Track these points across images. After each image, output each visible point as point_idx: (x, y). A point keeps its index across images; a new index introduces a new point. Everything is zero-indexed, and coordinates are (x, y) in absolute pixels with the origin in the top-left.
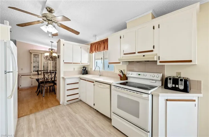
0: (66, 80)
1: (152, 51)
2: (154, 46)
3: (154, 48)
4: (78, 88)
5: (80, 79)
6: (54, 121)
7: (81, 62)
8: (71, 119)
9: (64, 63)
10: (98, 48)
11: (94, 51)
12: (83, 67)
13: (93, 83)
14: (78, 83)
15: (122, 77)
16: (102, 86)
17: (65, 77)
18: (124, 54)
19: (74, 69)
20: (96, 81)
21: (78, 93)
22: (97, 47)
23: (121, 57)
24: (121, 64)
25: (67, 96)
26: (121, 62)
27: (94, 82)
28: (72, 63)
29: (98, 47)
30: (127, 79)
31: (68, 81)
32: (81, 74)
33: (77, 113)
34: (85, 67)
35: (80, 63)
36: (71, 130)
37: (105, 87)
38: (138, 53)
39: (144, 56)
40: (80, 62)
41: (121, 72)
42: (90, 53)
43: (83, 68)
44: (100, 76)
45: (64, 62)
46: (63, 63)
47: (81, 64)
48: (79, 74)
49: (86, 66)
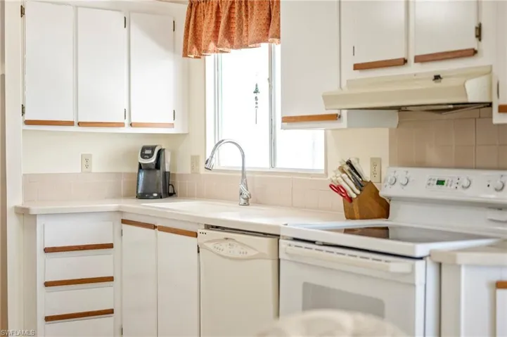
0: (40, 222)
1: (474, 52)
2: (480, 25)
3: (479, 36)
4: (111, 279)
5: (124, 222)
7: (128, 113)
9: (28, 123)
10: (235, 26)
11: (212, 46)
12: (144, 149)
13: (193, 239)
14: (110, 246)
15: (351, 199)
16: (236, 251)
17: (34, 209)
18: (358, 67)
19: (86, 160)
20: (208, 227)
21: (111, 312)
22: (229, 18)
23: (344, 84)
24: (343, 123)
25: (48, 319)
26: (344, 113)
27: (196, 235)
28: (71, 124)
29: (236, 16)
30: (386, 214)
31: (52, 232)
32: (127, 196)
34: (153, 148)
35: (121, 125)
37: (251, 253)
38: (418, 65)
39: (437, 78)
40: (121, 120)
41: (347, 168)
42: (186, 54)
43: (143, 156)
44: (246, 204)
45: (28, 117)
46: (21, 120)
47: (127, 130)
48: (117, 196)
49: (161, 144)
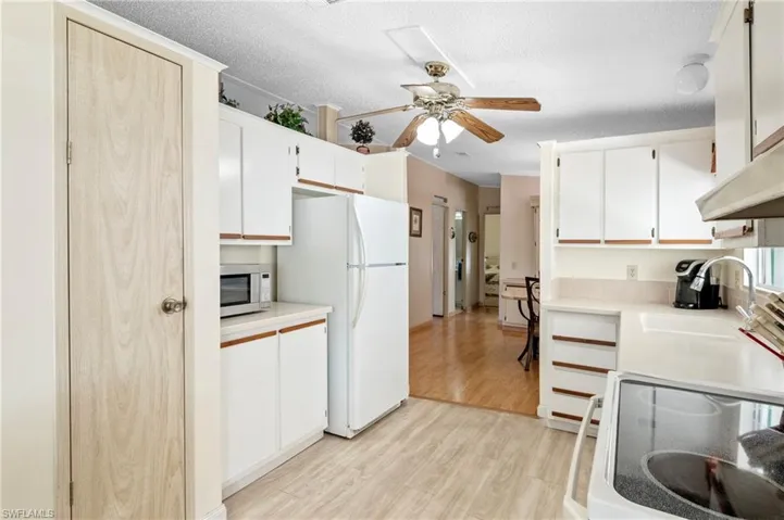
6: (459, 452)
7: (656, 232)
8: (503, 479)
12: (682, 263)
14: (614, 344)
19: (632, 270)
25: (555, 390)
33: (547, 478)
34: (690, 263)
35: (648, 242)
36: (458, 505)
40: (648, 238)
43: (679, 269)
45: (560, 238)
46: (555, 239)
